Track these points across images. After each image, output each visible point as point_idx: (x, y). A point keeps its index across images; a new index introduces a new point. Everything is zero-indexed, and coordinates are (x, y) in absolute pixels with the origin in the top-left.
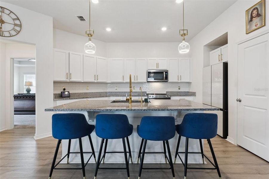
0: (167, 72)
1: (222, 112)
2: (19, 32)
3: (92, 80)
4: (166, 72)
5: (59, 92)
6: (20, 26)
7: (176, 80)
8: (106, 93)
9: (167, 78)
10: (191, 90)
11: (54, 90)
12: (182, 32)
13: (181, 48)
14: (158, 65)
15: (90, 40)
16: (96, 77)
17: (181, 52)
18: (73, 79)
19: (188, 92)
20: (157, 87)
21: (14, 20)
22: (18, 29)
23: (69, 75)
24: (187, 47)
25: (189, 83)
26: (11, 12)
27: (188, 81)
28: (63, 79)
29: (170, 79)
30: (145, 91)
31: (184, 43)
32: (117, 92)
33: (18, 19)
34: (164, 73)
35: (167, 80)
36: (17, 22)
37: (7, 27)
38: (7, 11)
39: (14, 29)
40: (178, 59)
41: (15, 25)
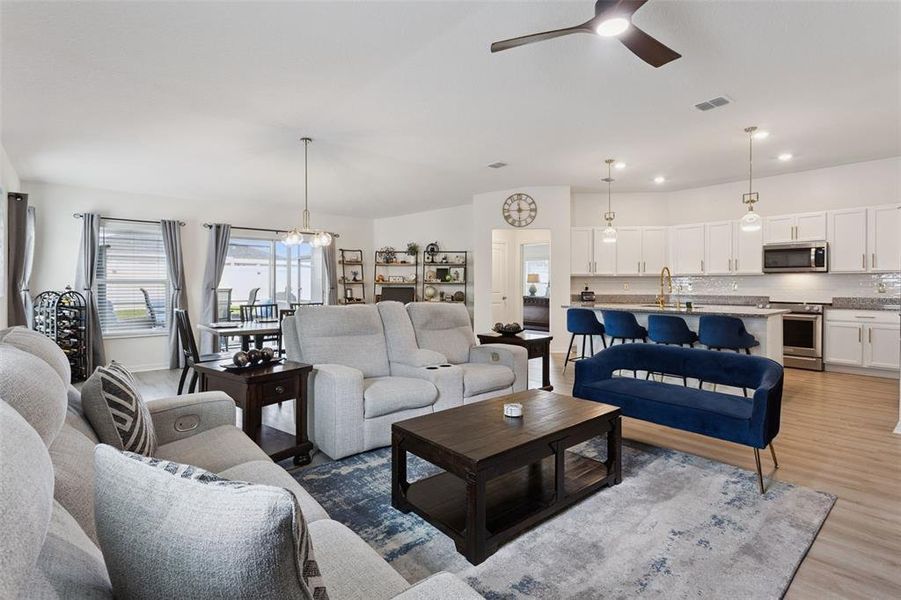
0: (822, 248)
2: (534, 217)
3: (633, 272)
5: (578, 292)
6: (535, 210)
7: (857, 268)
9: (823, 262)
11: (572, 288)
14: (795, 231)
16: (642, 265)
18: (599, 272)
21: (530, 204)
22: (533, 214)
23: (593, 265)
26: (527, 196)
28: (584, 272)
30: (767, 295)
33: (534, 202)
34: (813, 250)
35: (825, 269)
36: (533, 206)
37: (524, 215)
38: (524, 197)
39: (530, 216)
40: (867, 210)
41: (531, 210)
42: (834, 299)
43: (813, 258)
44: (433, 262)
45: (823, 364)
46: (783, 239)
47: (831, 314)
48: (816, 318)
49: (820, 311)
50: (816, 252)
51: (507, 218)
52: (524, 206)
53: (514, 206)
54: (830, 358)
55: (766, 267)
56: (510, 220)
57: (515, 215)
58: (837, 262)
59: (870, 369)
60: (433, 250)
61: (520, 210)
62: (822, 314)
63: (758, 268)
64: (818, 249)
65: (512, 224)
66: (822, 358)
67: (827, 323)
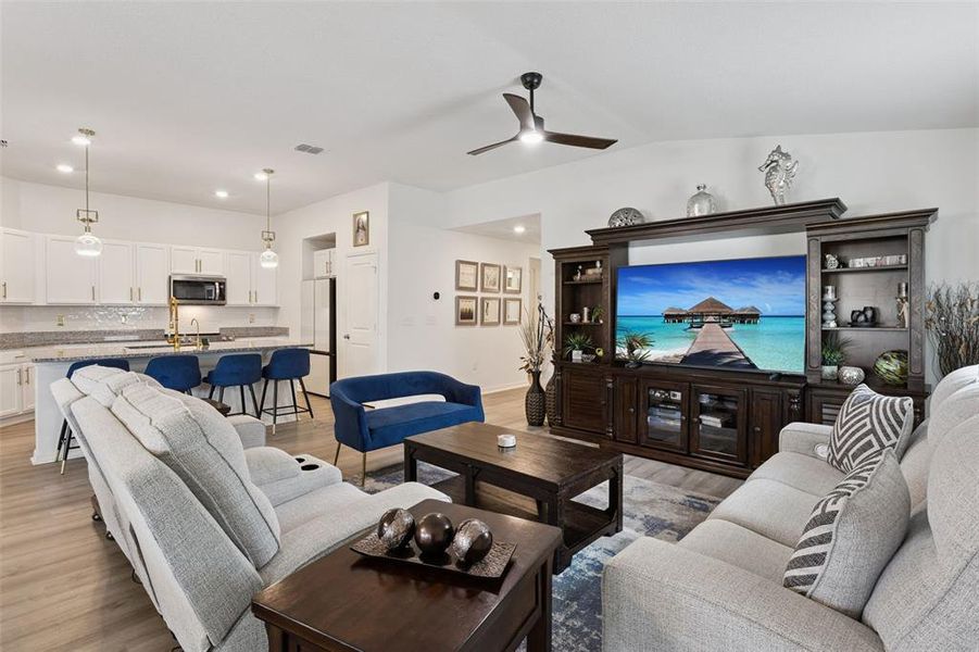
0: (222, 283)
1: (328, 357)
4: (220, 284)
7: (245, 301)
9: (222, 296)
10: (279, 324)
12: (266, 235)
13: (264, 259)
14: (198, 264)
15: (88, 229)
16: (1, 288)
17: (265, 265)
19: (272, 328)
20: (194, 317)
24: (274, 259)
25: (275, 309)
27: (271, 303)
29: (231, 299)
31: (269, 253)
34: (217, 284)
35: (224, 302)
40: (251, 254)
42: (221, 329)
43: (218, 292)
46: (187, 271)
50: (219, 286)
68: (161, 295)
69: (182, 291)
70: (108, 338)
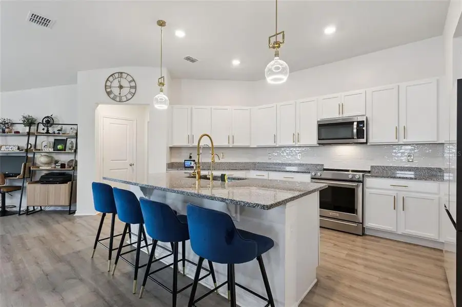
0: (362, 122)
2: (134, 94)
6: (135, 87)
8: (254, 164)
11: (168, 157)
16: (231, 138)
21: (130, 82)
22: (133, 91)
23: (191, 137)
26: (128, 74)
32: (271, 164)
33: (134, 80)
34: (355, 124)
35: (364, 140)
36: (133, 84)
37: (125, 91)
38: (124, 75)
39: (130, 92)
40: (399, 86)
41: (131, 87)
42: (372, 167)
43: (355, 131)
44: (48, 132)
45: (363, 229)
46: (332, 114)
47: (370, 182)
48: (357, 186)
49: (361, 179)
50: (358, 125)
51: (109, 93)
52: (125, 83)
53: (116, 83)
54: (369, 224)
55: (319, 139)
56: (112, 96)
57: (116, 91)
58: (375, 134)
59: (403, 235)
60: (49, 122)
61: (121, 87)
62: (362, 182)
63: (314, 140)
64: (359, 123)
65: (114, 99)
66: (362, 223)
67: (367, 191)
68: (311, 137)
69: (326, 132)
70: (288, 168)
